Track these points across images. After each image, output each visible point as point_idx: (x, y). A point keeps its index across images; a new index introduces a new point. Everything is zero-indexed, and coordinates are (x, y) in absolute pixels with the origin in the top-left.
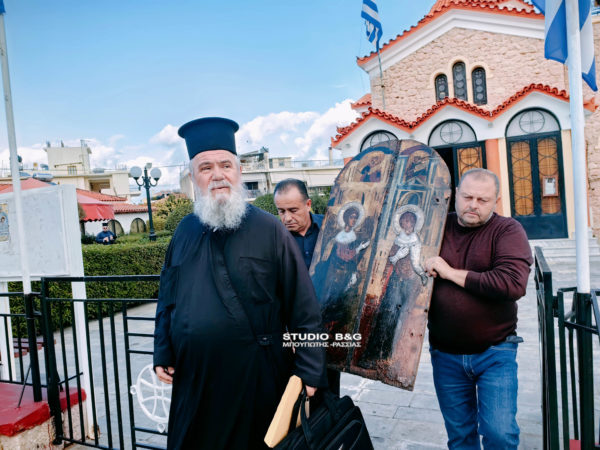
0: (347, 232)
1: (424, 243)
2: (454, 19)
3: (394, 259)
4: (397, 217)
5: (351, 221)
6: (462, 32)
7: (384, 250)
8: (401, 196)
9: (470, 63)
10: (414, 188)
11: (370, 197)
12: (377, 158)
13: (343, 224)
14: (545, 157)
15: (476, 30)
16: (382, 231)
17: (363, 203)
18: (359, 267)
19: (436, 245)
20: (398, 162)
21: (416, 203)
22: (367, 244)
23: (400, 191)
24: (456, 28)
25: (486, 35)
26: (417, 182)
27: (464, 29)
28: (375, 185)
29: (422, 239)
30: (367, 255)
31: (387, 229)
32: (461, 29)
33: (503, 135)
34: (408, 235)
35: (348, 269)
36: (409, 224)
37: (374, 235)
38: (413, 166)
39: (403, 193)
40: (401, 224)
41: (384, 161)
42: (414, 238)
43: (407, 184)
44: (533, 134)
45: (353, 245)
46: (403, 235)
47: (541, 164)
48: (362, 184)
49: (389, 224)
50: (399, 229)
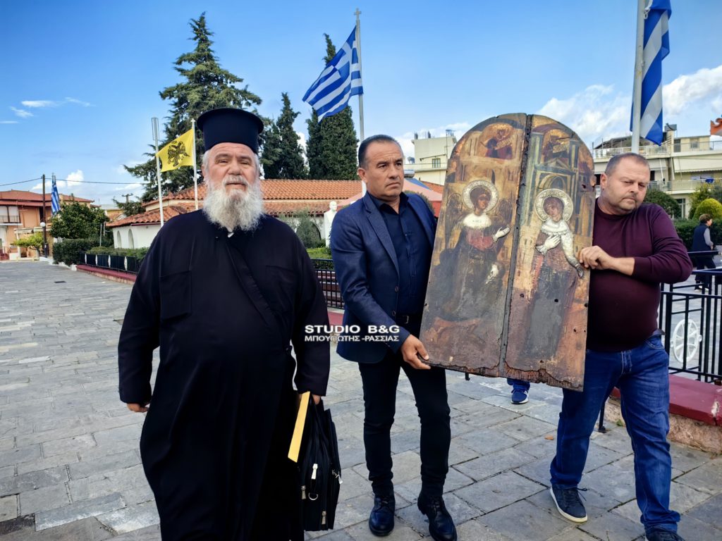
0: (479, 214)
3: (543, 249)
4: (540, 202)
5: (481, 203)
7: (529, 239)
8: (541, 179)
10: (556, 170)
11: (502, 178)
12: (503, 131)
16: (525, 217)
18: (499, 257)
19: (589, 235)
20: (532, 139)
22: (506, 230)
23: (539, 173)
28: (507, 162)
29: (573, 228)
30: (509, 243)
31: (530, 215)
34: (556, 222)
35: (485, 260)
36: (556, 211)
37: (513, 220)
39: (543, 176)
40: (546, 210)
42: (563, 226)
43: (546, 165)
45: (488, 231)
46: (550, 222)
50: (544, 215)
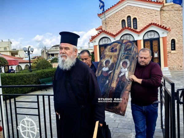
0: (106, 67)
1: (129, 71)
2: (128, 3)
3: (120, 76)
4: (121, 63)
5: (107, 64)
6: (130, 7)
7: (117, 73)
8: (123, 57)
9: (132, 16)
10: (127, 54)
11: (113, 57)
12: (116, 45)
13: (105, 65)
14: (155, 46)
15: (134, 6)
16: (117, 67)
17: (111, 58)
18: (109, 78)
19: (133, 71)
20: (122, 46)
21: (127, 59)
22: (112, 71)
23: (122, 55)
24: (128, 5)
25: (137, 8)
26: (128, 52)
27: (131, 6)
30: (112, 75)
31: (118, 67)
32: (130, 6)
33: (142, 39)
34: (125, 68)
36: (125, 65)
37: (114, 69)
38: (127, 47)
40: (122, 65)
41: (118, 46)
42: (126, 69)
43: (125, 53)
44: (151, 39)
46: (123, 69)
47: (154, 48)
48: (111, 53)
49: (119, 65)
50: (122, 67)
